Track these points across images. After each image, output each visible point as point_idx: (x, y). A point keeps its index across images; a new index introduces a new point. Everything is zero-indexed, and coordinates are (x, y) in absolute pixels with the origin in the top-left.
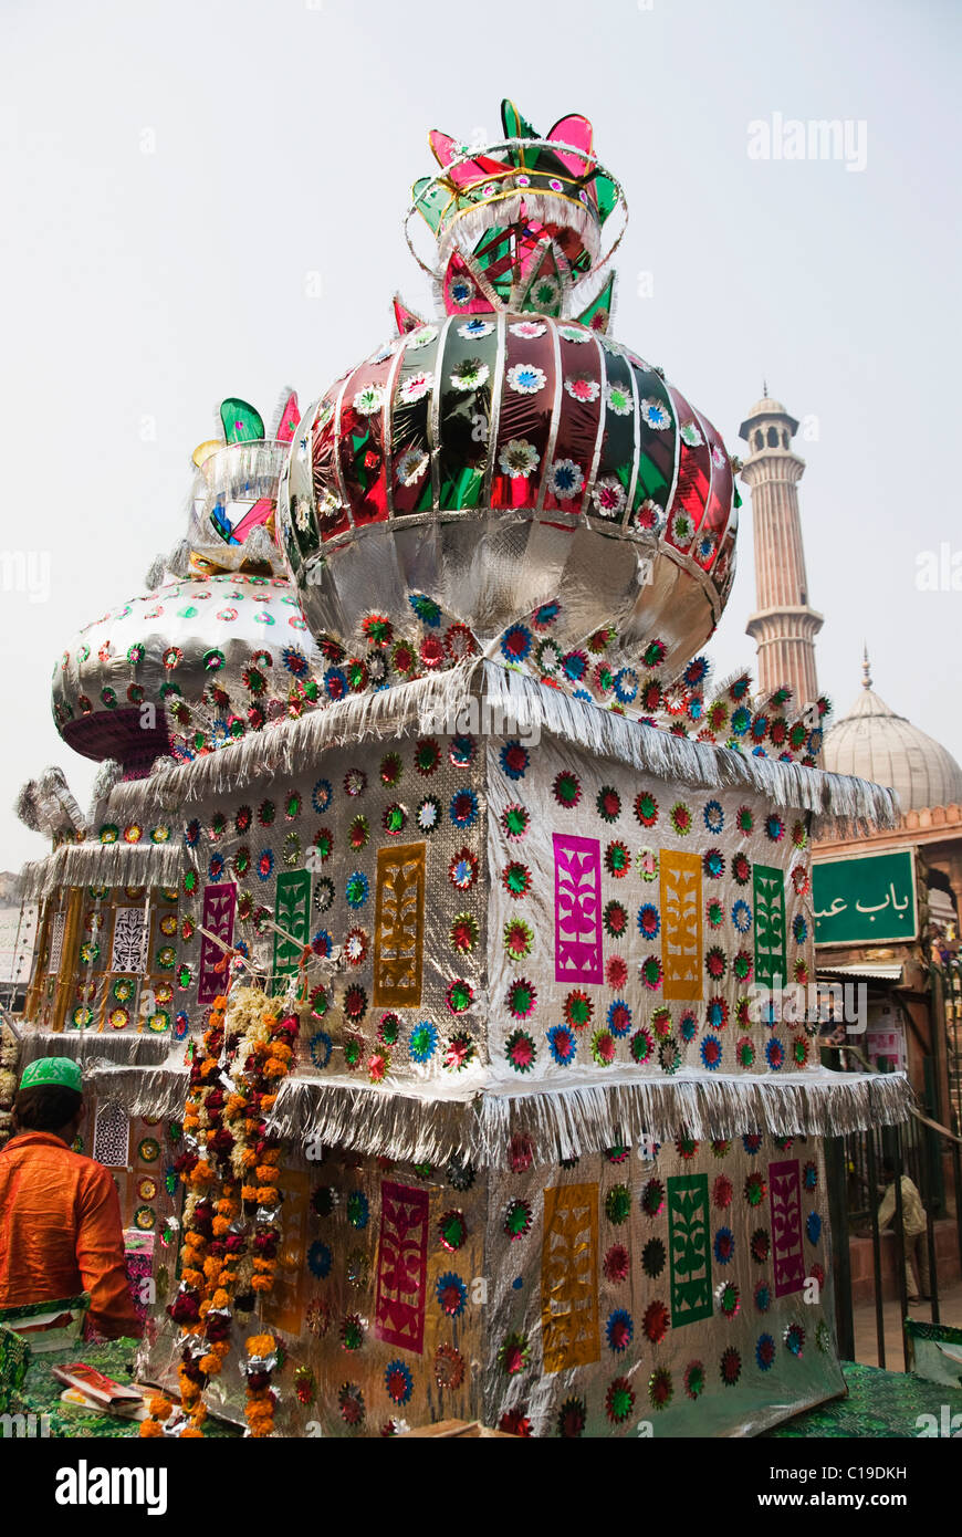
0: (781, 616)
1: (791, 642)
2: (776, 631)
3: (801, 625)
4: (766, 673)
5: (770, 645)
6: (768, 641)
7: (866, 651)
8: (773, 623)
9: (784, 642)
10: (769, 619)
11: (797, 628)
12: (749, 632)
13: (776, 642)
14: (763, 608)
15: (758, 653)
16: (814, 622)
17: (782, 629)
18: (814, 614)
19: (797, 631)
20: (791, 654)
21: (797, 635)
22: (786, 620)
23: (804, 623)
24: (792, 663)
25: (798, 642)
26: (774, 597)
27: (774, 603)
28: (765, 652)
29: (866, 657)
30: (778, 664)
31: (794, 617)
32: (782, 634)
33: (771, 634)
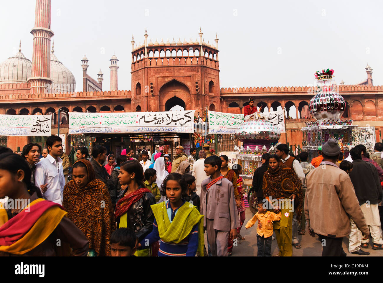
0: (43, 30)
1: (45, 38)
2: (41, 34)
3: (48, 34)
4: (36, 46)
5: (38, 38)
6: (38, 36)
7: (53, 42)
8: (40, 32)
9: (43, 38)
10: (39, 30)
11: (47, 35)
12: (32, 32)
13: (40, 37)
14: (37, 27)
15: (33, 39)
16: (52, 34)
17: (43, 34)
18: (52, 32)
19: (47, 36)
20: (45, 42)
21: (47, 37)
22: (44, 32)
23: (49, 34)
24: (44, 44)
25: (47, 39)
26: (41, 24)
27: (41, 26)
28: (36, 39)
29: (53, 44)
30: (40, 44)
31: (47, 32)
32: (43, 36)
33: (39, 35)
